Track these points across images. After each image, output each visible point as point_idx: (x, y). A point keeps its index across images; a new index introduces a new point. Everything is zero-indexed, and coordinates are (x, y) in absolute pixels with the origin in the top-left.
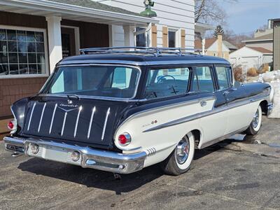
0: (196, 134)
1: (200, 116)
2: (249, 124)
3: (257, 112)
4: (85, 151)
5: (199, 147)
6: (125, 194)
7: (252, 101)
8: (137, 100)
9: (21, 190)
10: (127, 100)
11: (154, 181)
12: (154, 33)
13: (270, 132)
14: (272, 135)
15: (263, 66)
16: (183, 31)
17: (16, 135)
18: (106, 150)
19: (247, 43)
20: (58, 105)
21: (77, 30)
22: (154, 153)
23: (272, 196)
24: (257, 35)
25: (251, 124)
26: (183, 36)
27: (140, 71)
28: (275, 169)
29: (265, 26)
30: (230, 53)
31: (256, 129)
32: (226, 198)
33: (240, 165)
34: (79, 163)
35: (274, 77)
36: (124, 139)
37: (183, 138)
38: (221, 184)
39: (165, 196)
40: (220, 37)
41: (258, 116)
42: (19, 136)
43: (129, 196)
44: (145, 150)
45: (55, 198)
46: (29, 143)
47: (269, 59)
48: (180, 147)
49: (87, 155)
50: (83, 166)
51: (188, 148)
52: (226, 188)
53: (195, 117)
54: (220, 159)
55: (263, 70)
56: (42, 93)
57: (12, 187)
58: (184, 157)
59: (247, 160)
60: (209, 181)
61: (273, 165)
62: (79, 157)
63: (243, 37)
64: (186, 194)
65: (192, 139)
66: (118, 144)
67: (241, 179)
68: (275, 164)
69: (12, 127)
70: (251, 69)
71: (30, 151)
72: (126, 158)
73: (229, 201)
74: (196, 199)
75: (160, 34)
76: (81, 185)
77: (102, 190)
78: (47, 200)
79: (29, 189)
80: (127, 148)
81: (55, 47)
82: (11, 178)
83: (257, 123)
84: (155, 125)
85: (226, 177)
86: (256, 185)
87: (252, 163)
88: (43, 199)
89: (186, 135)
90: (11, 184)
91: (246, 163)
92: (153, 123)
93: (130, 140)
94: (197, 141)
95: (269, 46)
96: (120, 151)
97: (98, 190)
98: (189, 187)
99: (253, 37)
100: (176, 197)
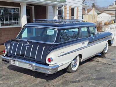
0: (80, 56)
1: (82, 48)
2: (103, 50)
3: (106, 45)
4: (34, 64)
5: (81, 61)
6: (50, 81)
7: (104, 41)
8: (56, 44)
9: (8, 79)
10: (52, 43)
11: (62, 75)
12: (65, 9)
13: (112, 53)
14: (112, 54)
15: (111, 21)
16: (78, 8)
17: (6, 56)
18: (43, 64)
19: (105, 11)
20: (24, 44)
21: (33, 7)
22: (62, 65)
23: (110, 84)
24: (109, 8)
25: (104, 50)
26: (78, 10)
27: (57, 31)
28: (112, 71)
29: (113, 3)
30: (98, 15)
31: (106, 52)
32: (91, 84)
33: (98, 69)
34: (31, 69)
35: (115, 27)
36: (50, 60)
37: (75, 58)
38: (89, 77)
39: (66, 83)
40: (94, 8)
41: (107, 46)
42: (7, 56)
43: (52, 82)
44: (58, 64)
45: (22, 83)
46: (11, 59)
47: (114, 18)
48: (73, 61)
49: (35, 66)
50: (33, 70)
51: (77, 62)
52: (91, 80)
53: (80, 49)
54: (90, 65)
55: (111, 23)
56: (17, 38)
57: (4, 77)
58: (75, 65)
59: (101, 66)
60: (85, 76)
61: (111, 69)
62: (31, 66)
63: (103, 8)
64: (75, 82)
65: (78, 58)
66: (47, 62)
67: (98, 75)
68: (112, 68)
69: (5, 52)
70: (106, 22)
71: (12, 63)
72: (50, 68)
73: (92, 86)
74: (79, 84)
75: (68, 9)
76: (32, 77)
77: (41, 79)
78: (18, 84)
79: (11, 78)
80: (51, 64)
81: (24, 16)
82: (4, 73)
83: (106, 49)
84: (63, 54)
85: (92, 74)
86: (104, 78)
87: (103, 68)
88: (17, 83)
89: (76, 57)
90: (4, 76)
91: (100, 68)
92: (62, 53)
93: (52, 61)
94: (81, 58)
95: (114, 12)
96: (48, 65)
97: (39, 79)
98: (76, 78)
99: (107, 9)
100: (71, 83)
